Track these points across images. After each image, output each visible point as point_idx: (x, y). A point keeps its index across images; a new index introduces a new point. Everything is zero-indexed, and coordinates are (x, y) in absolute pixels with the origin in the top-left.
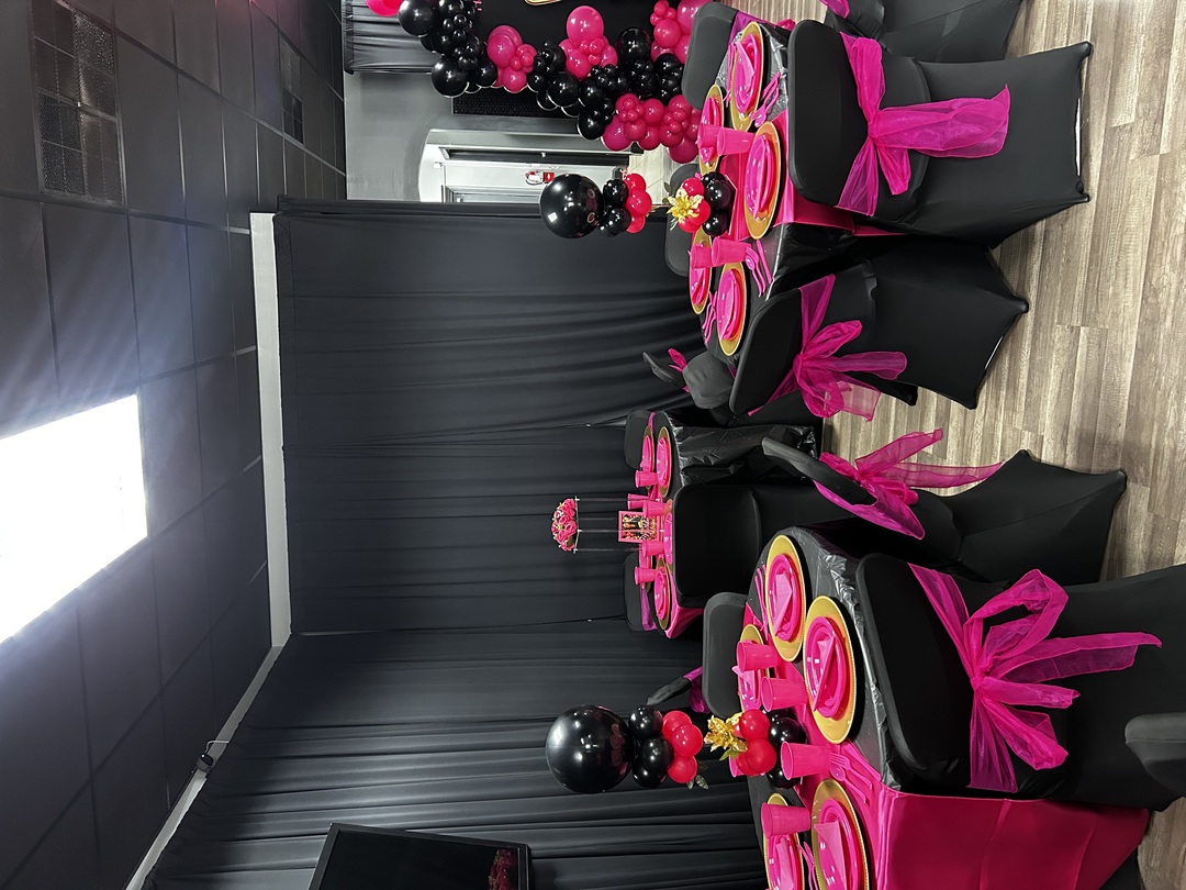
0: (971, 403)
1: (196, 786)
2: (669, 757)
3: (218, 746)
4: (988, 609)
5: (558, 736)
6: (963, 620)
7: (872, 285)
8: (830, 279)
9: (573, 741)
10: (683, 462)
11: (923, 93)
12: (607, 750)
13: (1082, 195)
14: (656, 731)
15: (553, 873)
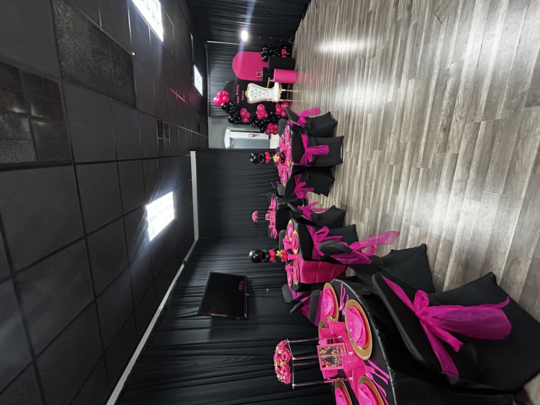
0: (327, 196)
1: (182, 267)
2: (270, 257)
3: (186, 259)
4: (318, 232)
5: (251, 254)
6: (314, 233)
7: (308, 175)
8: (300, 174)
9: (253, 254)
10: (278, 204)
11: (315, 144)
12: (259, 256)
13: (342, 162)
14: (268, 253)
15: (251, 281)
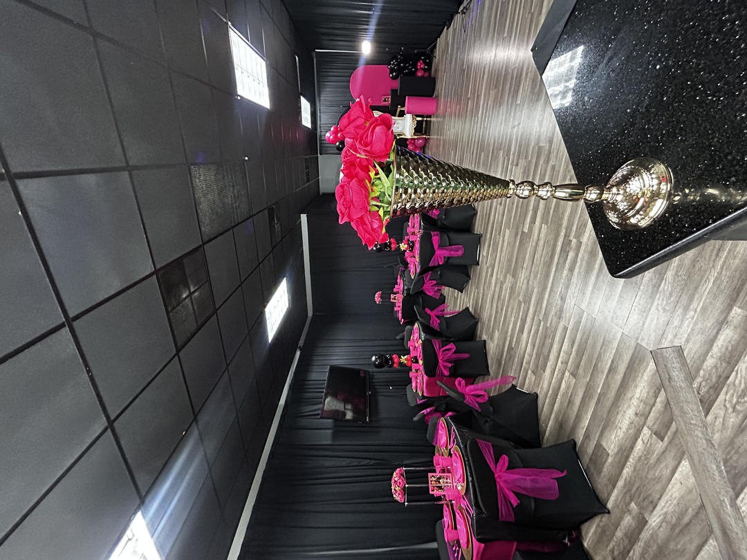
0: (462, 292)
1: (298, 353)
2: (393, 363)
3: (301, 343)
4: (443, 349)
7: (439, 273)
8: (430, 272)
11: (448, 244)
13: (478, 264)
14: (392, 359)
